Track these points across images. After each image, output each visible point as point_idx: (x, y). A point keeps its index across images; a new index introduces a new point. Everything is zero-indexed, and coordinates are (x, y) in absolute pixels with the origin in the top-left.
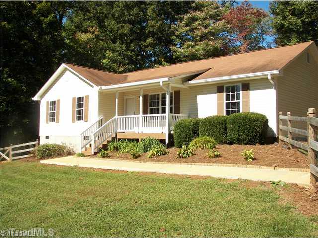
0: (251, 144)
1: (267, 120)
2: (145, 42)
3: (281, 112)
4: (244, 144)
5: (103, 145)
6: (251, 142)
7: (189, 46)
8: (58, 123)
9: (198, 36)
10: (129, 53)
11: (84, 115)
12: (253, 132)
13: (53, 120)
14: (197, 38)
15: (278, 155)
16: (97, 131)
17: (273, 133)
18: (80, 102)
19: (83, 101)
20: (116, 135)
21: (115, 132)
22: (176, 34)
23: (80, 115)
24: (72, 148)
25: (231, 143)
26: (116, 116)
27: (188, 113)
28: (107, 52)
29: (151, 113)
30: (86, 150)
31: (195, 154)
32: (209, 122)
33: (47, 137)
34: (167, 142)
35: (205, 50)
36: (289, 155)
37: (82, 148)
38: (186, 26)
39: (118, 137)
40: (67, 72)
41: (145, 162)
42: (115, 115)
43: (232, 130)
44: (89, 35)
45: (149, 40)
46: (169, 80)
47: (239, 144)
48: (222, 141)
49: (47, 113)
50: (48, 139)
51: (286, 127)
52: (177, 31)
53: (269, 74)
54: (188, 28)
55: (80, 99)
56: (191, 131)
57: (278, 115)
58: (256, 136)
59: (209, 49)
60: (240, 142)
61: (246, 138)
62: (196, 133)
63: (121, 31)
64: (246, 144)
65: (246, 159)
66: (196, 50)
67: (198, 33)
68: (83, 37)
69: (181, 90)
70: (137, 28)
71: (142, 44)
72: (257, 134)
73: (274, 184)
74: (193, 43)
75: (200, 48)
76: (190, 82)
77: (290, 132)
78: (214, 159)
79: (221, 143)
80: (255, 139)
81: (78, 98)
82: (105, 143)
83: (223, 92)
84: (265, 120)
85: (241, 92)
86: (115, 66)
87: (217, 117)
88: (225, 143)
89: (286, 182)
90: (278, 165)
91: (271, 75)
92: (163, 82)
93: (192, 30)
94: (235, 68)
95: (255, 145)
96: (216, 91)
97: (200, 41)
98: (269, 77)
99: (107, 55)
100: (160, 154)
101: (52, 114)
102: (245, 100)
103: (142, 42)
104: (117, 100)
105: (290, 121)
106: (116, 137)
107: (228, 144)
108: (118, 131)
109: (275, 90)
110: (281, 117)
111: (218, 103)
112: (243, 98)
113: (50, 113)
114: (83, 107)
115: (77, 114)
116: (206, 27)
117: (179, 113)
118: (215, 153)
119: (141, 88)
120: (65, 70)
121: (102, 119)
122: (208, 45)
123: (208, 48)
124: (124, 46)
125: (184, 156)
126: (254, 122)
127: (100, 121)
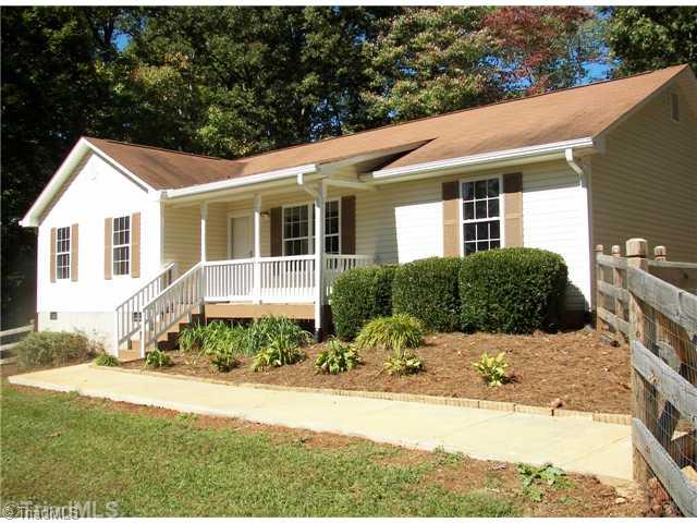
0: (521, 333)
1: (564, 269)
2: (301, 84)
3: (600, 247)
4: (502, 331)
5: (169, 334)
6: (522, 327)
7: (405, 90)
8: (75, 280)
9: (426, 67)
10: (261, 111)
11: (130, 260)
12: (523, 301)
13: (64, 273)
14: (424, 73)
15: (581, 364)
16: (156, 296)
17: (584, 302)
18: (122, 229)
19: (127, 227)
20: (203, 308)
21: (200, 301)
22: (373, 63)
23: (122, 261)
24: (101, 341)
25: (471, 330)
26: (203, 262)
27: (374, 251)
28: (211, 109)
29: (289, 253)
30: (130, 347)
31: (363, 364)
32: (416, 276)
33: (53, 315)
34: (317, 326)
35: (442, 99)
36: (610, 365)
37: (121, 342)
38: (397, 45)
39: (208, 315)
40: (94, 157)
41: (237, 384)
42: (200, 260)
43: (472, 294)
44: (167, 70)
45: (310, 80)
46: (318, 169)
47: (490, 331)
48: (448, 324)
49: (53, 257)
50: (56, 319)
51: (610, 285)
52: (376, 55)
53: (567, 149)
54: (400, 49)
55: (122, 223)
56: (372, 298)
57: (594, 253)
58: (532, 311)
59: (453, 98)
60: (491, 326)
61: (506, 317)
62: (386, 303)
63: (241, 59)
64: (508, 332)
65: (487, 380)
66: (421, 101)
67: (425, 58)
68: (151, 75)
69: (357, 195)
70: (281, 52)
71: (293, 89)
72: (535, 306)
73: (528, 473)
74: (414, 84)
75: (431, 93)
76: (377, 174)
77: (620, 301)
78: (403, 380)
79: (446, 328)
80: (530, 318)
81: (116, 220)
82: (175, 329)
83: (457, 196)
84: (557, 267)
85: (502, 197)
86: (230, 142)
87: (436, 262)
88: (457, 329)
89: (566, 469)
90: (568, 401)
91: (574, 150)
92: (304, 175)
93: (412, 52)
94: (489, 135)
95: (531, 333)
96: (440, 196)
97: (432, 78)
98: (569, 156)
99: (211, 116)
100: (282, 361)
101: (63, 260)
102: (510, 216)
103: (293, 85)
104: (203, 222)
105: (619, 270)
106: (202, 315)
107: (464, 331)
108: (207, 299)
109: (585, 190)
110: (601, 258)
111: (445, 226)
112: (506, 213)
113: (59, 257)
114: (127, 242)
115: (116, 258)
116: (445, 44)
117: (352, 252)
118: (410, 363)
119: (256, 193)
120: (89, 153)
121: (170, 271)
122: (448, 87)
123: (451, 94)
124: (251, 95)
125: (331, 368)
126: (528, 273)
127: (165, 275)
